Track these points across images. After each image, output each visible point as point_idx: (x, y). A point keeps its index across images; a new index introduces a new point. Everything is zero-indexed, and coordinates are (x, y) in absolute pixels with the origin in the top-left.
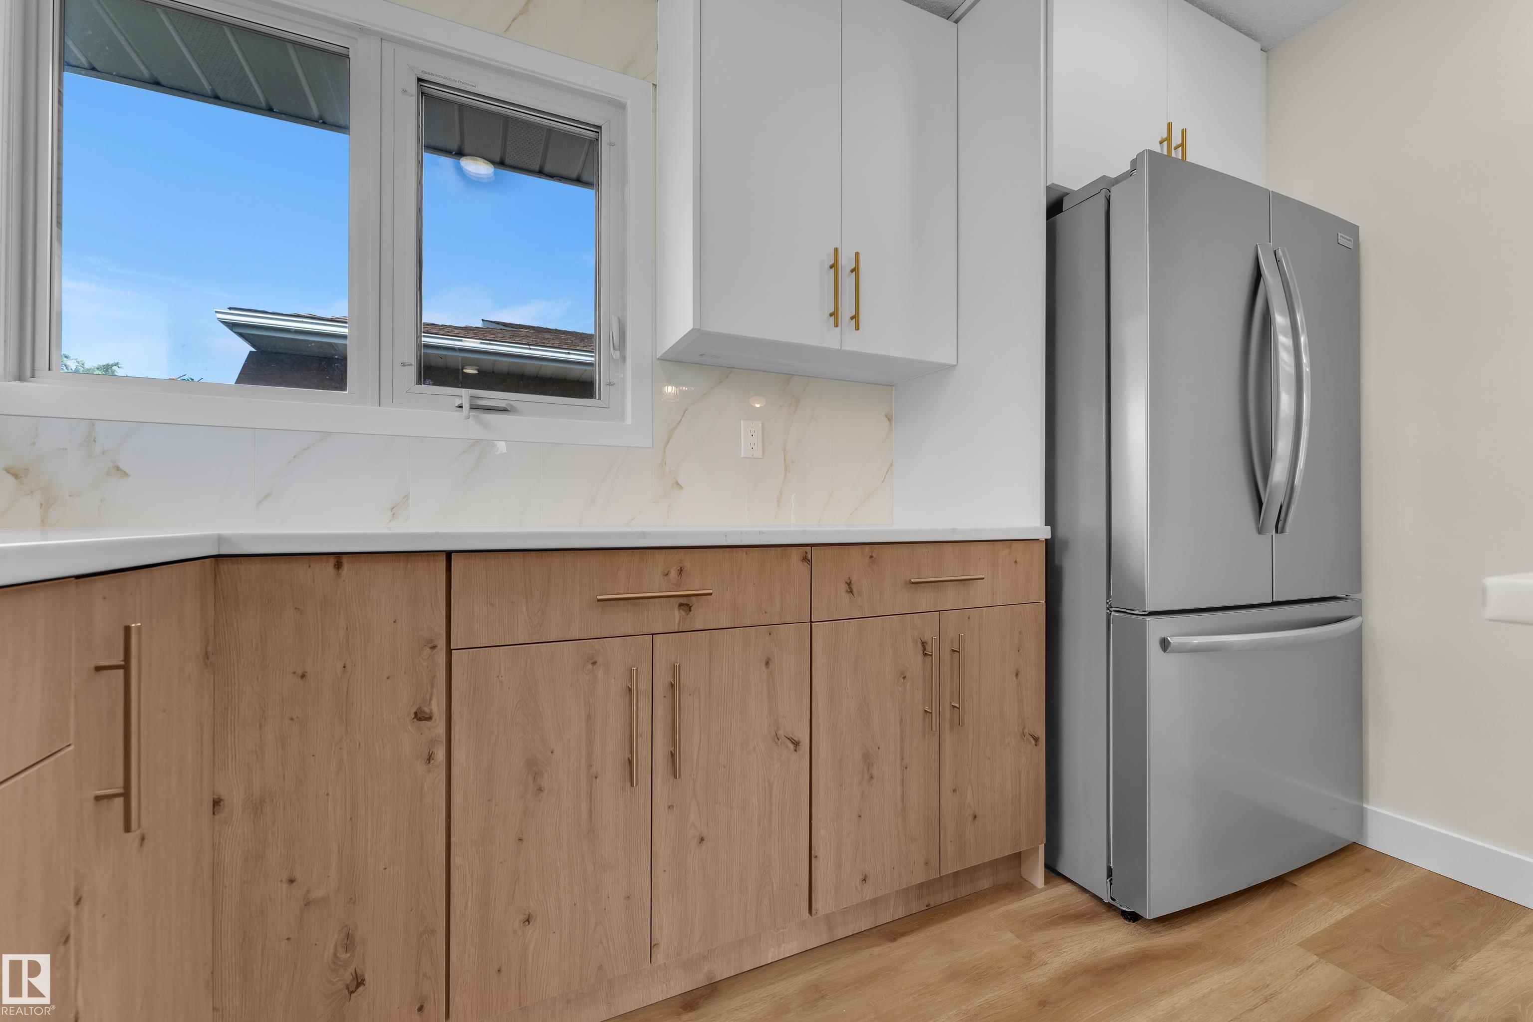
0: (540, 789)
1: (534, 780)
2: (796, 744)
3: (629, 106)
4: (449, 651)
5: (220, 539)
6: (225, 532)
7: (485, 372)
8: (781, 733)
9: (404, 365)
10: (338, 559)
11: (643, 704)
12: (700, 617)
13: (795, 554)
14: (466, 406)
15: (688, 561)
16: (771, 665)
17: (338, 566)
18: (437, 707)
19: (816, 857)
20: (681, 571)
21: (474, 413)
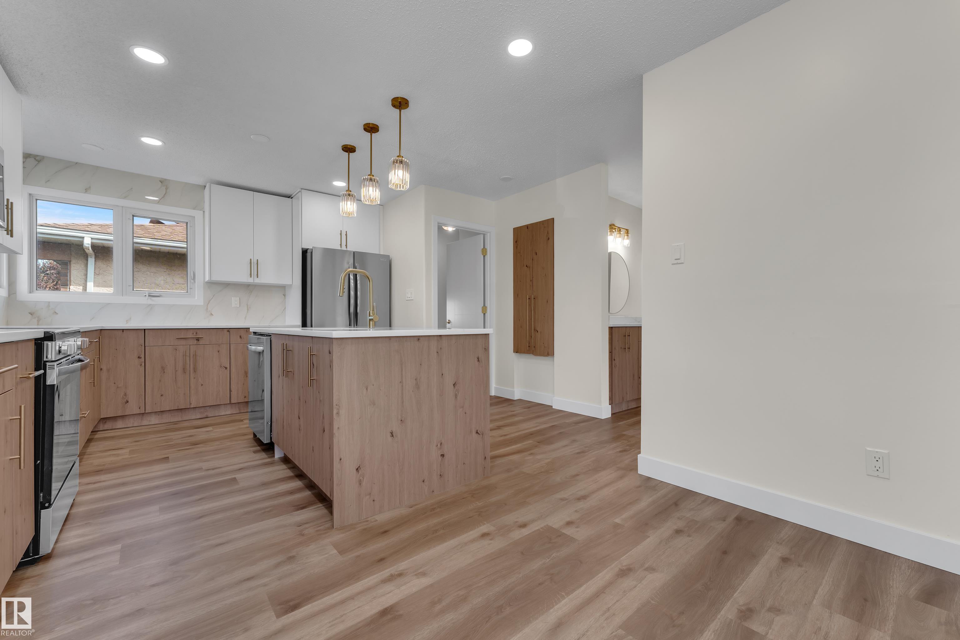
0: (164, 372)
1: (163, 370)
2: (226, 368)
3: (196, 217)
4: (145, 346)
5: (102, 327)
6: (103, 326)
7: (155, 251)
8: (222, 365)
9: (129, 286)
10: (123, 330)
11: (188, 358)
12: (201, 342)
13: (225, 330)
14: (147, 295)
15: (198, 331)
16: (219, 352)
17: (123, 331)
18: (143, 356)
19: (231, 391)
20: (196, 333)
21: (149, 297)
